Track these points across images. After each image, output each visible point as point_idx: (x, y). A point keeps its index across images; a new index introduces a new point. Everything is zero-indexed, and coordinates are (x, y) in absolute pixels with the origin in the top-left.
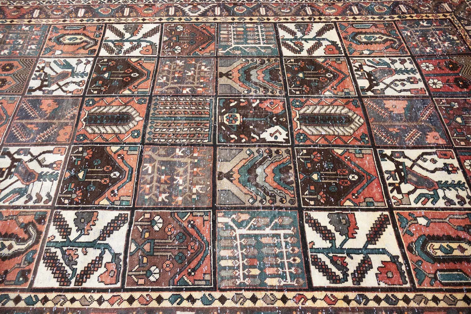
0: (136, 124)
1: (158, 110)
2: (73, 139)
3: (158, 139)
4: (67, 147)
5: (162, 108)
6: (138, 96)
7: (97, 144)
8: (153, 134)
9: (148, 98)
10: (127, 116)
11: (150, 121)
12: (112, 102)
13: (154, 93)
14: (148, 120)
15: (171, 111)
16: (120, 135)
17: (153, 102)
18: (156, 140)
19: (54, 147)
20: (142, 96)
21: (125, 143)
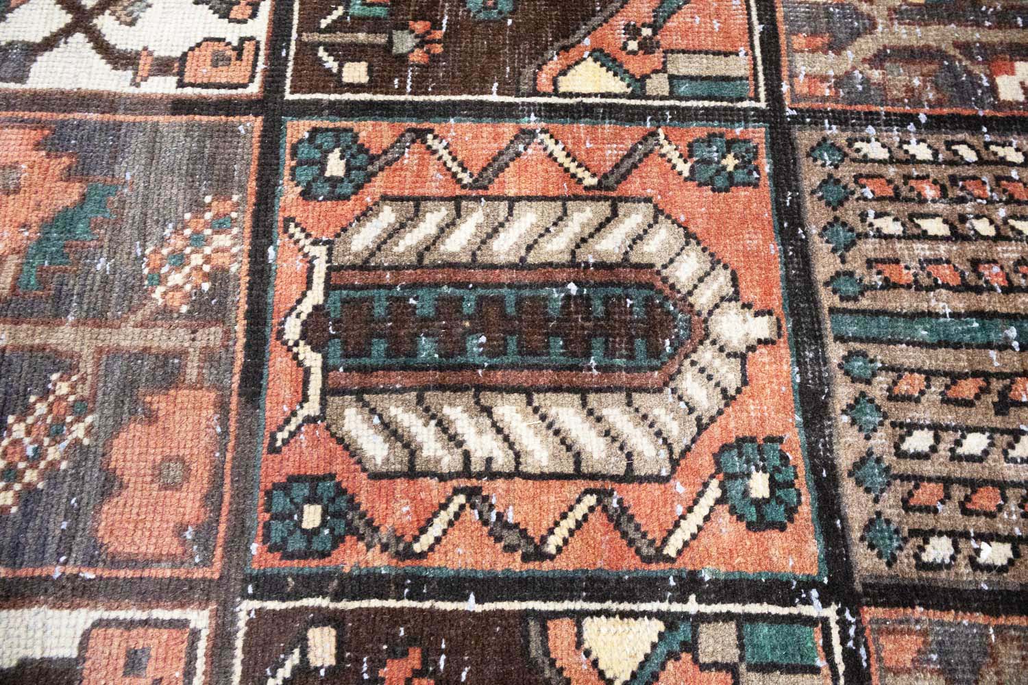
0: (730, 375)
1: (869, 247)
2: (239, 535)
3: (956, 536)
4: (200, 619)
5: (890, 226)
6: (683, 116)
7: (455, 586)
8: (900, 488)
9: (758, 134)
10: (648, 303)
11: (836, 352)
12: (497, 164)
13: (795, 98)
14: (817, 337)
15: (975, 263)
16: (629, 494)
17: (811, 175)
18: (939, 549)
19: (83, 617)
20: (709, 114)
21: (690, 584)
